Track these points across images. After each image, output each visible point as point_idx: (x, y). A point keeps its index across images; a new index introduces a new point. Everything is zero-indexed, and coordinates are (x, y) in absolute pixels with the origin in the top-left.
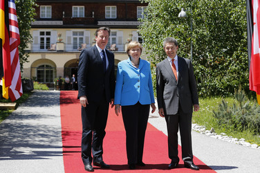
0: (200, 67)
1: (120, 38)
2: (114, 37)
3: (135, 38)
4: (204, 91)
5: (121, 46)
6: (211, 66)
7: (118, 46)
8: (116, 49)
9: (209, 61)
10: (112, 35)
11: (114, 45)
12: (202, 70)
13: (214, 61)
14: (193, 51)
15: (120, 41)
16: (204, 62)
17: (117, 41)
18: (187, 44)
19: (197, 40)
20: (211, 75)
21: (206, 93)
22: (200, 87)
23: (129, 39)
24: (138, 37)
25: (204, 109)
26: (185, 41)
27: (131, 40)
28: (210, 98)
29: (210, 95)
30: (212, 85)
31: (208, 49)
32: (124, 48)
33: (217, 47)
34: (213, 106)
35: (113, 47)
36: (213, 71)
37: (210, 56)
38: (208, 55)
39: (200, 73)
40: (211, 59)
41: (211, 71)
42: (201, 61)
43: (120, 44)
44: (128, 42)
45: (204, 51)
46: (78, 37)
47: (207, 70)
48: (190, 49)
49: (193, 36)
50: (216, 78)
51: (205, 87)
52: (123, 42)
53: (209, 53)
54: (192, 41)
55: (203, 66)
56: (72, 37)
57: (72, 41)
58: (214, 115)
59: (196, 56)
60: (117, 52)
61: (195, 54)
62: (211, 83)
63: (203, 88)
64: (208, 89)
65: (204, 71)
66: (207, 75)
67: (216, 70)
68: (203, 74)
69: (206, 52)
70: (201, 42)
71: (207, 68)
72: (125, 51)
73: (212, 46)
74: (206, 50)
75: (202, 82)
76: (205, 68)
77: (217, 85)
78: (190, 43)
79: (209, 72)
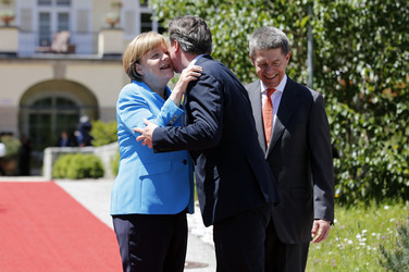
0: (337, 107)
1: (83, 13)
2: (63, 9)
3: (130, 14)
4: (351, 184)
5: (88, 38)
6: (372, 106)
7: (77, 39)
8: (71, 49)
9: (365, 90)
10: (59, 3)
11: (63, 36)
12: (341, 118)
13: (378, 91)
14: (316, 57)
15: (83, 22)
16: (347, 94)
17: (74, 22)
18: (296, 37)
19: (329, 26)
20: (371, 134)
21: (355, 189)
22: (337, 170)
23: (112, 15)
24: (138, 11)
25: (350, 242)
26: (291, 27)
27: (118, 20)
28: (367, 204)
29: (367, 196)
30: (373, 166)
31: (361, 51)
32: (95, 43)
33: (390, 48)
34: (377, 231)
35: (60, 42)
36: (378, 123)
37: (368, 74)
38: (363, 73)
39: (338, 126)
40: (372, 84)
41: (372, 120)
42: (340, 91)
43: (83, 32)
44: (108, 26)
45: (350, 60)
46: (54, 10)
47: (357, 117)
48: (306, 53)
49: (316, 12)
50: (387, 144)
51: (353, 171)
52: (92, 27)
53: (365, 66)
54: (312, 27)
55: (346, 107)
56: (36, 10)
57: (35, 24)
58: (385, 261)
59: (323, 74)
60: (72, 56)
61: (322, 68)
62: (371, 157)
63: (345, 175)
64: (362, 177)
65: (350, 123)
66: (359, 134)
67: (387, 119)
68: (344, 131)
69: (357, 63)
70: (339, 29)
71: (356, 111)
72: (96, 53)
73: (376, 44)
74: (356, 55)
75: (341, 154)
76: (352, 111)
77: (389, 166)
78: (305, 34)
79: (365, 125)
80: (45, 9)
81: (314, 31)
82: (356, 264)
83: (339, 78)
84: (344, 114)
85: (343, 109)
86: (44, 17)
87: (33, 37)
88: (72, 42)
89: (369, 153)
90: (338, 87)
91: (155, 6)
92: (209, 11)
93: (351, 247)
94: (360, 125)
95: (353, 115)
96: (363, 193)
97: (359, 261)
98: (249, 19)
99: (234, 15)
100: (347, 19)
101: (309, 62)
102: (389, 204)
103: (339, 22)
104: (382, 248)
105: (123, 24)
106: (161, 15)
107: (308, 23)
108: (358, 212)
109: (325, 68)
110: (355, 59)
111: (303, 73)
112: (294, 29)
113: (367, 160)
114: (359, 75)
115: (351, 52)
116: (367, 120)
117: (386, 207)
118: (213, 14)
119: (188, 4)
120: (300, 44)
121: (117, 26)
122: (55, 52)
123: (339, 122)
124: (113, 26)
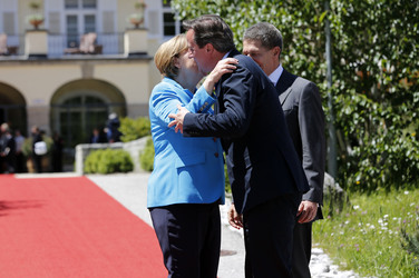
0: (356, 98)
1: (109, 15)
2: (89, 12)
3: (153, 14)
4: (371, 170)
5: (114, 39)
6: (389, 96)
7: (103, 40)
8: (98, 49)
9: (382, 80)
10: (85, 6)
11: (90, 37)
12: (360, 108)
13: (396, 81)
15: (109, 23)
16: (365, 85)
17: (100, 24)
18: (314, 32)
19: (346, 20)
20: (389, 122)
21: (376, 175)
22: (357, 159)
23: (136, 16)
24: (161, 11)
25: (373, 227)
26: (308, 22)
27: (142, 21)
28: (388, 190)
29: (387, 182)
30: (393, 153)
31: (377, 43)
32: (121, 44)
33: (405, 39)
34: (398, 216)
35: (87, 43)
36: (396, 111)
37: (385, 64)
38: (380, 64)
39: (356, 116)
40: (388, 74)
41: (390, 109)
42: (358, 82)
43: (109, 33)
44: (133, 26)
45: (367, 52)
46: (81, 13)
47: (375, 107)
48: (324, 47)
49: (333, 7)
50: (405, 132)
51: (373, 158)
52: (117, 27)
53: (381, 57)
54: (330, 22)
55: (364, 97)
56: (63, 13)
57: (63, 27)
58: (406, 244)
59: (342, 67)
60: (99, 56)
61: (339, 60)
62: (391, 145)
63: (366, 162)
64: (382, 164)
65: (368, 112)
66: (378, 122)
67: (404, 108)
68: (363, 120)
69: (374, 55)
70: (355, 23)
71: (375, 101)
72: (123, 52)
73: (392, 36)
74: (373, 47)
75: (361, 142)
76: (370, 101)
77: (408, 153)
78: (323, 29)
79: (383, 114)
80: (72, 12)
81: (332, 25)
82: (379, 247)
83: (357, 70)
84: (363, 104)
85: (362, 99)
86: (72, 19)
87: (62, 39)
88: (99, 43)
89: (388, 141)
90: (356, 78)
91: (178, 7)
92: (230, 9)
93: (373, 232)
94: (379, 114)
95: (371, 105)
96: (384, 180)
97: (381, 245)
98: (268, 16)
99: (253, 12)
100: (363, 12)
101: (327, 54)
102: (409, 189)
103: (355, 16)
104: (403, 232)
105: (147, 24)
106: (184, 14)
107: (326, 18)
108: (379, 197)
109: (343, 61)
110: (372, 51)
111: (322, 66)
112: (312, 24)
113: (387, 147)
114: (376, 66)
115: (368, 44)
116: (384, 109)
117: (406, 193)
118: (234, 12)
119: (209, 3)
120: (318, 38)
121: (141, 26)
122: (83, 53)
123: (358, 112)
124: (137, 26)
